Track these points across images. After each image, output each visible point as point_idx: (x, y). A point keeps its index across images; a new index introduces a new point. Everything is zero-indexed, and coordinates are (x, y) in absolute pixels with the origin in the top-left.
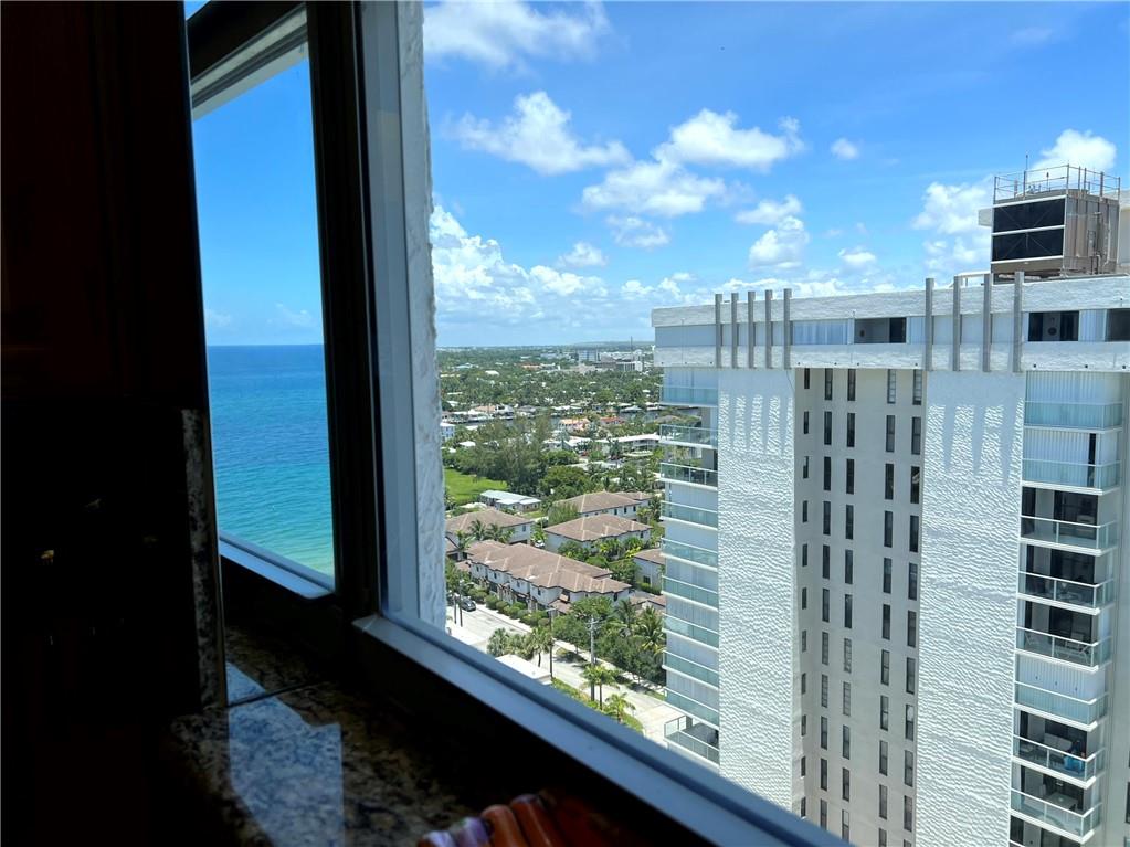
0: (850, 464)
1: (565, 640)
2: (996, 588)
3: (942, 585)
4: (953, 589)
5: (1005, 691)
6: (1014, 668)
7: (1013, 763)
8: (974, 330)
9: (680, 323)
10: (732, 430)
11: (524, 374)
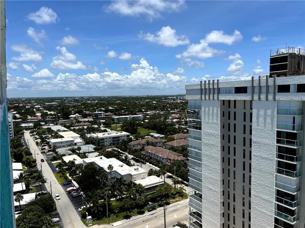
0: (235, 125)
1: (169, 172)
2: (270, 157)
3: (256, 156)
4: (259, 157)
5: (273, 184)
6: (275, 178)
7: (275, 203)
8: (264, 90)
9: (192, 89)
10: (205, 116)
11: (163, 102)
